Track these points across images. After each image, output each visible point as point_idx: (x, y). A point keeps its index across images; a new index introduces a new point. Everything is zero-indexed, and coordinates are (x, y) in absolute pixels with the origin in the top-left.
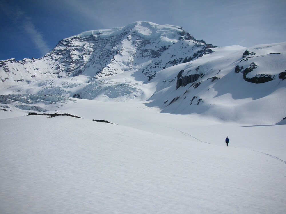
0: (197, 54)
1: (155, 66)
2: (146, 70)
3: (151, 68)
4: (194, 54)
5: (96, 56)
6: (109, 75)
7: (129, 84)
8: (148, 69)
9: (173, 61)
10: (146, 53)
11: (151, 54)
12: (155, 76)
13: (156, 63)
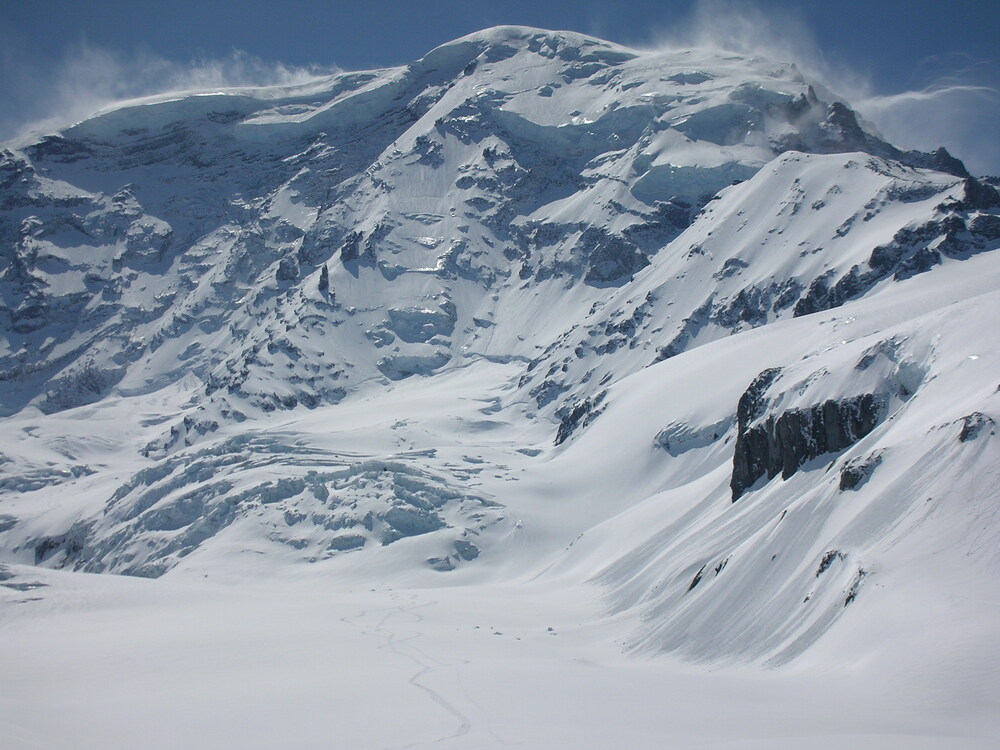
0: (900, 252)
1: (605, 340)
2: (545, 366)
3: (578, 352)
4: (877, 250)
5: (204, 270)
6: (290, 403)
7: (420, 464)
8: (558, 356)
9: (728, 303)
10: (548, 254)
11: (584, 259)
12: (598, 408)
13: (618, 321)
